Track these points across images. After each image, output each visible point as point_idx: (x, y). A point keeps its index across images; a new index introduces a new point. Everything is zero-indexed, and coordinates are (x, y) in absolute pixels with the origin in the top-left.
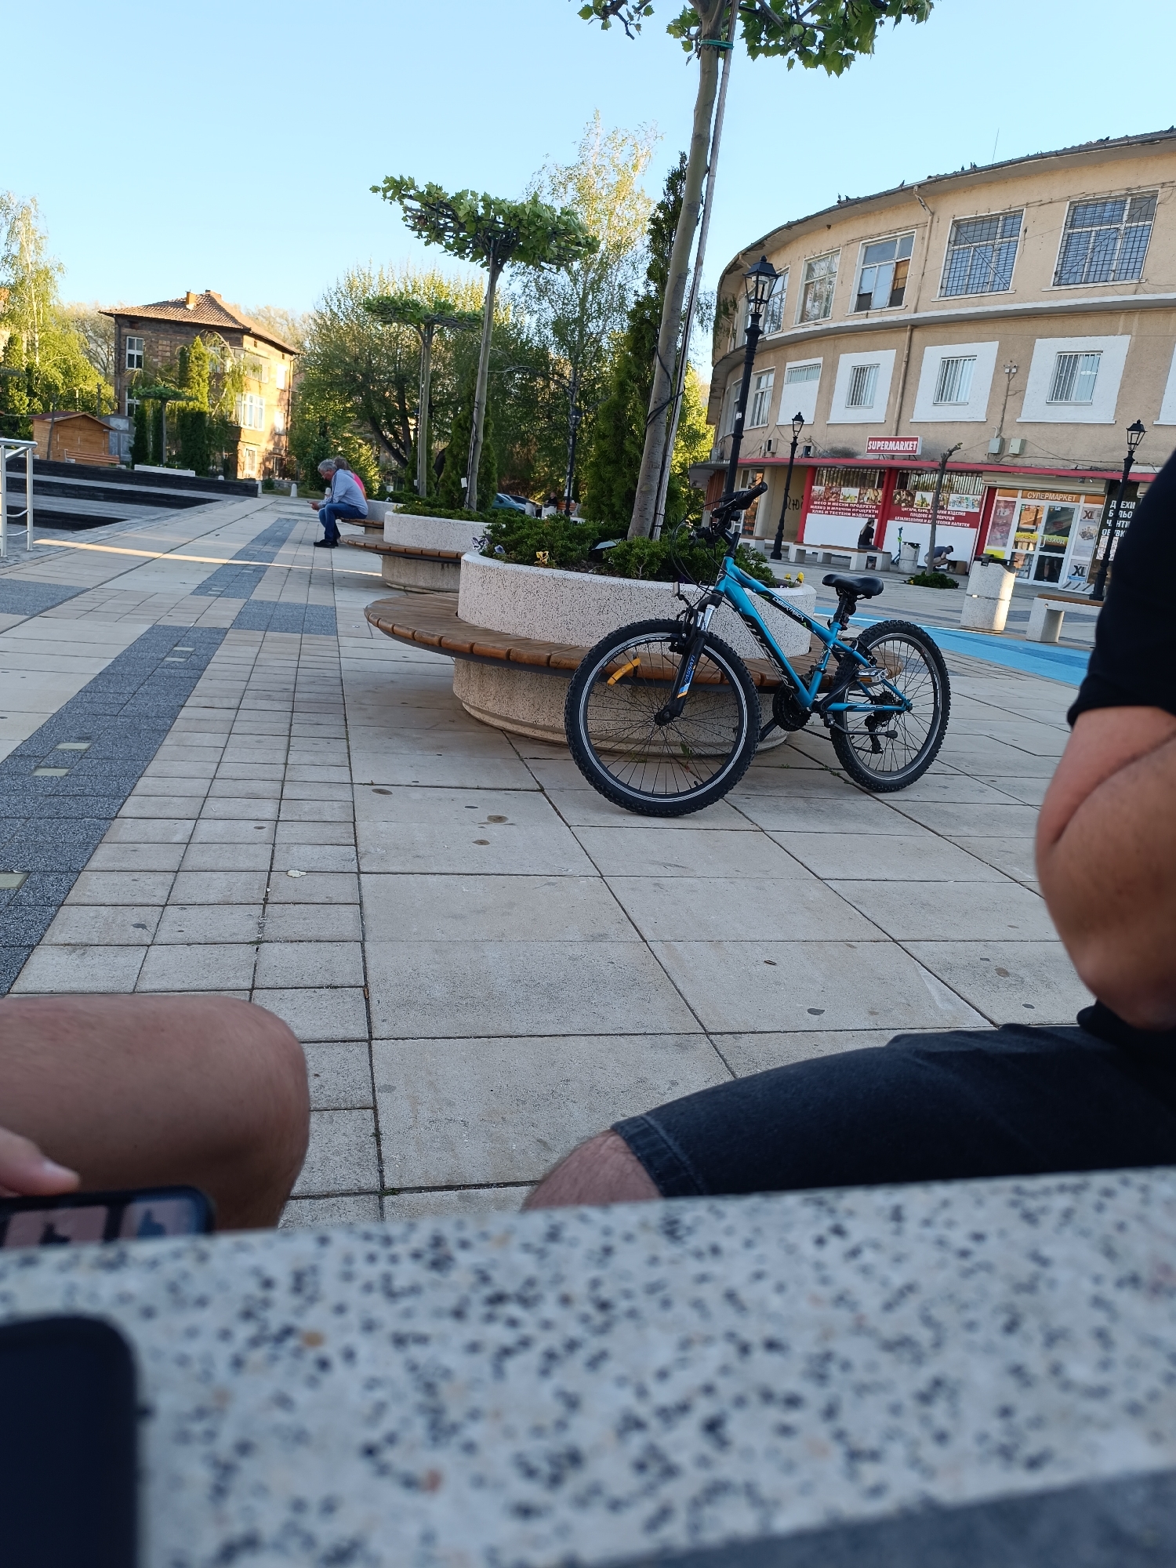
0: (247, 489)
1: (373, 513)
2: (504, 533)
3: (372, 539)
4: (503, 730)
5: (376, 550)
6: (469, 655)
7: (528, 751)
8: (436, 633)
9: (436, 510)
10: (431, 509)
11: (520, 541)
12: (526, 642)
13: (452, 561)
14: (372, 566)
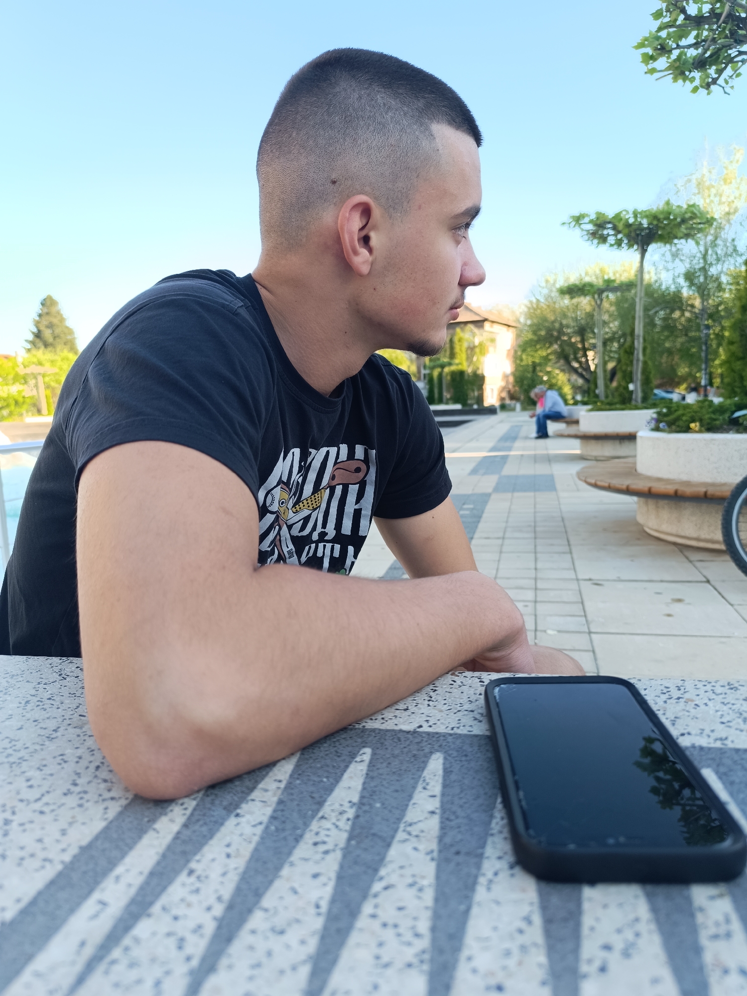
0: (491, 411)
1: (571, 415)
2: (665, 415)
3: (573, 430)
4: (675, 544)
5: (576, 437)
6: (648, 495)
7: (695, 556)
8: (624, 483)
9: (613, 407)
10: (610, 406)
11: (678, 419)
12: (688, 483)
13: (631, 437)
14: (575, 447)
